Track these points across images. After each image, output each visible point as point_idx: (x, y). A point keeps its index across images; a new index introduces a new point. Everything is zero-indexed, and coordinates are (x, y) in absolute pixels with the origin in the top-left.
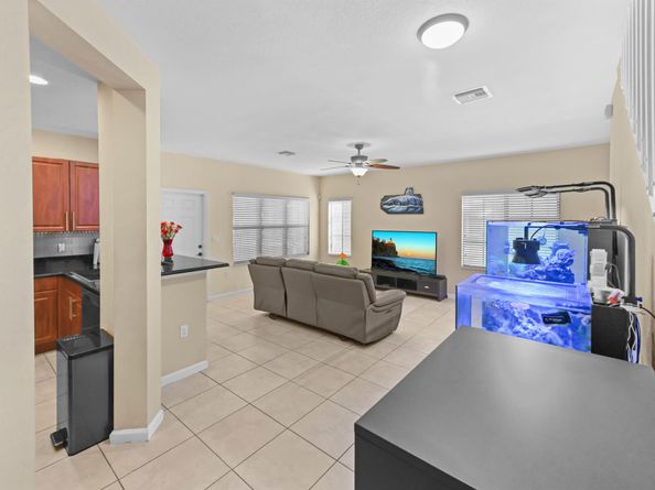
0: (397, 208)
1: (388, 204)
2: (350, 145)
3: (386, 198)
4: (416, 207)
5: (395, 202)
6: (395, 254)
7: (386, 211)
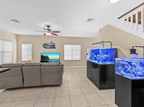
0: (48, 47)
1: (45, 46)
2: (45, 26)
3: (45, 44)
4: (53, 47)
5: (48, 45)
6: (48, 59)
7: (45, 47)
